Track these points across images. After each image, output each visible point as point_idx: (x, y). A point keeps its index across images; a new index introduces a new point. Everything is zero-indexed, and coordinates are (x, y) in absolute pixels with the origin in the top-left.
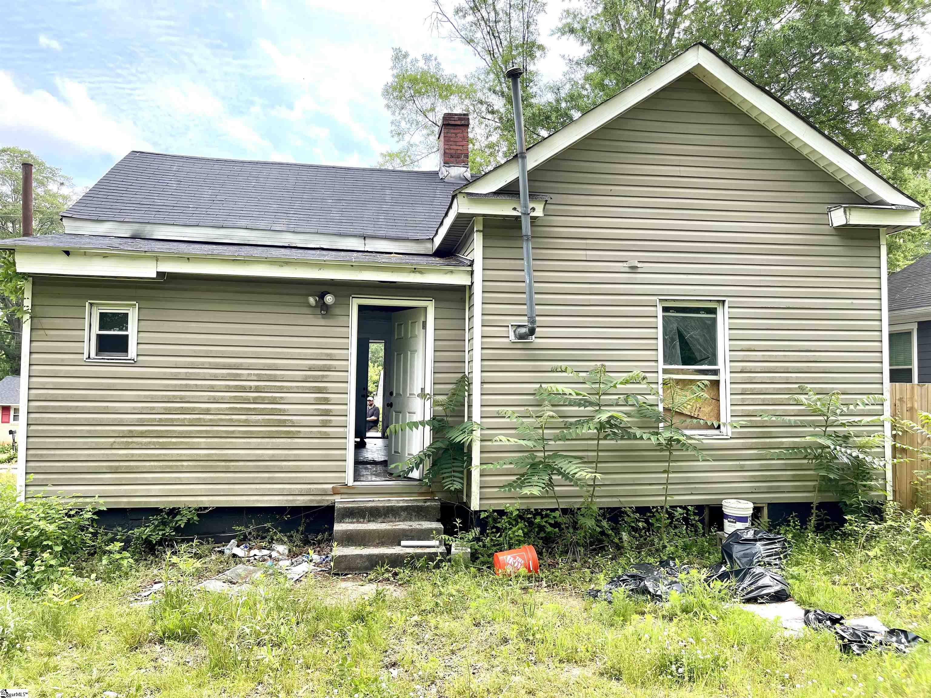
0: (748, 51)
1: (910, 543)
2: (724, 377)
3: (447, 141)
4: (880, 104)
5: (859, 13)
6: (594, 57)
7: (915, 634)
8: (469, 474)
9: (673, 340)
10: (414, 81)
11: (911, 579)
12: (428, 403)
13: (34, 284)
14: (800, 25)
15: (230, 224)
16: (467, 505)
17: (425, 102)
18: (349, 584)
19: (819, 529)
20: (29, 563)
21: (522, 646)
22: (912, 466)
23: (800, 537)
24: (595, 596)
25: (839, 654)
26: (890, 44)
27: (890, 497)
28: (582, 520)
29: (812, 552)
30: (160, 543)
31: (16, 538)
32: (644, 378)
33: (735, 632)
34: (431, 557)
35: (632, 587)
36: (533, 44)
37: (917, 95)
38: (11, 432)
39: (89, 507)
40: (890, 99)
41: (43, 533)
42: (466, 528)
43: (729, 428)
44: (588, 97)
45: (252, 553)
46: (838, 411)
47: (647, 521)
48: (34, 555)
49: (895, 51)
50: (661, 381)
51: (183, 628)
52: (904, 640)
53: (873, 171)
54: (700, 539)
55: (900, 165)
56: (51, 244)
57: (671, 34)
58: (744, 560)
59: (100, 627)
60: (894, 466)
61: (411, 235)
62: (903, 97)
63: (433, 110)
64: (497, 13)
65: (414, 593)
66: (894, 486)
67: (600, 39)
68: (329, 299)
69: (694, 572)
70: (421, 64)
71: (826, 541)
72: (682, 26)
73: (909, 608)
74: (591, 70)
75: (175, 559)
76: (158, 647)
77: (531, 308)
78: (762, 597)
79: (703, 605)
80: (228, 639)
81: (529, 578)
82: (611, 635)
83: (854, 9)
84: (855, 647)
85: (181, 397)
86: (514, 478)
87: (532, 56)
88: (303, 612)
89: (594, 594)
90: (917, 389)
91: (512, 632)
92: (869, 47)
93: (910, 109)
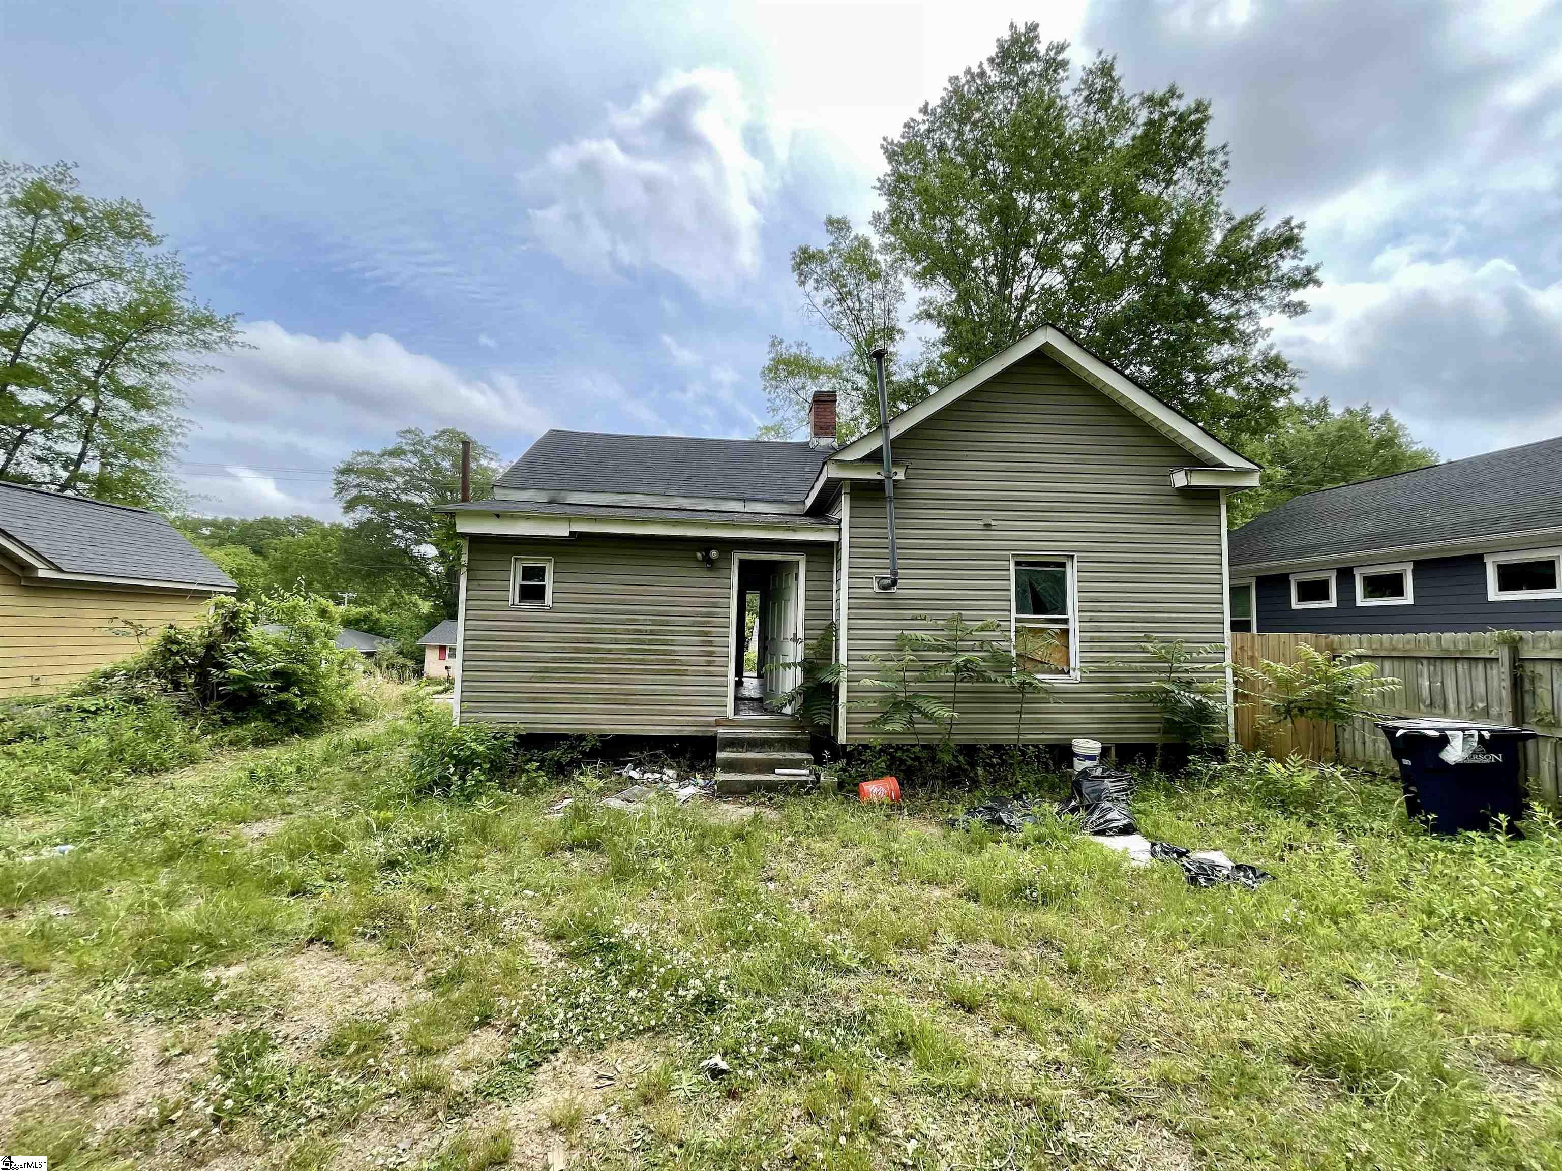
0: (1090, 331)
1: (1253, 783)
2: (1074, 626)
3: (817, 415)
4: (1217, 375)
5: (1196, 290)
6: (949, 338)
7: (1262, 871)
8: (837, 710)
9: (1024, 591)
10: (787, 363)
11: (1256, 818)
12: (800, 647)
13: (470, 542)
14: (1140, 306)
15: (631, 490)
16: (835, 738)
17: (797, 382)
18: (730, 807)
19: (1163, 768)
20: (463, 778)
21: (887, 867)
22: (1254, 710)
23: (1145, 774)
24: (953, 825)
25: (1186, 886)
26: (1228, 319)
27: (1232, 739)
28: (940, 755)
29: (1157, 790)
30: (569, 764)
31: (452, 756)
32: (998, 625)
33: (1085, 861)
34: (803, 784)
35: (988, 818)
36: (893, 328)
37: (1254, 366)
38: (447, 668)
39: (511, 732)
40: (1227, 370)
41: (474, 752)
42: (835, 758)
43: (1079, 673)
44: (943, 373)
45: (646, 775)
46: (1182, 658)
47: (1000, 758)
48: (466, 771)
49: (1233, 325)
50: (1013, 629)
51: (589, 839)
52: (1251, 875)
53: (1213, 437)
54: (1050, 776)
55: (1238, 430)
56: (484, 508)
57: (1019, 318)
58: (1092, 796)
59: (519, 835)
60: (1236, 710)
61: (785, 498)
62: (1240, 369)
63: (804, 388)
64: (861, 303)
65: (788, 817)
66: (1236, 729)
67: (954, 322)
68: (714, 554)
69: (1046, 805)
70: (794, 350)
71: (1170, 779)
72: (1029, 310)
73: (1256, 846)
74: (946, 349)
75: (581, 778)
76: (568, 854)
77: (894, 562)
78: (1111, 829)
79: (1055, 836)
80: (627, 850)
81: (892, 807)
82: (968, 861)
83: (1192, 288)
84: (1202, 880)
85: (589, 639)
86: (878, 715)
87: (893, 339)
88: (691, 829)
89: (952, 824)
90: (1258, 639)
91: (877, 856)
92: (1206, 323)
93: (1247, 379)
